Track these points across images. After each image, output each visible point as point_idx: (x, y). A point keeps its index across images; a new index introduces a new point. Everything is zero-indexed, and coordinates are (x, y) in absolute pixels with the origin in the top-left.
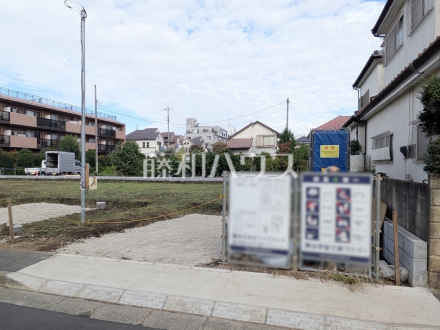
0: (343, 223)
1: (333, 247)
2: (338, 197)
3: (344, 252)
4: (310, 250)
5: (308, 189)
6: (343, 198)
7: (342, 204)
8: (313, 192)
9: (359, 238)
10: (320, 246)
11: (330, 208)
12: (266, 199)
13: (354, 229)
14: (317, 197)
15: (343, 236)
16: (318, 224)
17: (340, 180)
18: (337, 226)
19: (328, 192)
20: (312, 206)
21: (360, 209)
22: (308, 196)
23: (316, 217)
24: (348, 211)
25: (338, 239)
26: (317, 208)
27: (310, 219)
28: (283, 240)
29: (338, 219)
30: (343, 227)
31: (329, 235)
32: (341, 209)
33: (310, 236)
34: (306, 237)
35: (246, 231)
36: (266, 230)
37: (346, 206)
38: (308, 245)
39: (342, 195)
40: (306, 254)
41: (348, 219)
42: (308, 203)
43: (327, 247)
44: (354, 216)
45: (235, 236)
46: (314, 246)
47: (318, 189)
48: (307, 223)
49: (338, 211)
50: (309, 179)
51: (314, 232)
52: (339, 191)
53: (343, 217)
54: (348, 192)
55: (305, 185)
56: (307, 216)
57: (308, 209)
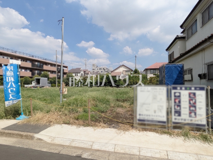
0: (192, 108)
1: (188, 120)
2: (190, 97)
3: (193, 122)
4: (177, 121)
5: (175, 93)
6: (192, 97)
7: (192, 100)
8: (177, 94)
9: (201, 115)
10: (182, 119)
11: (186, 102)
12: (155, 98)
13: (198, 111)
14: (179, 96)
15: (193, 114)
16: (180, 109)
17: (190, 89)
18: (190, 110)
19: (184, 94)
20: (177, 101)
21: (200, 102)
22: (175, 96)
23: (179, 106)
24: (195, 103)
25: (190, 116)
26: (180, 102)
27: (176, 107)
28: (164, 117)
29: (190, 107)
30: (193, 110)
31: (186, 114)
32: (191, 102)
33: (177, 115)
34: (175, 115)
35: (145, 113)
36: (155, 112)
37: (194, 101)
38: (175, 119)
39: (192, 95)
40: (174, 123)
41: (195, 107)
42: (175, 99)
43: (185, 120)
44: (198, 105)
45: (140, 115)
46: (179, 119)
47: (180, 93)
48: (175, 109)
49: (190, 103)
50: (175, 88)
51: (178, 113)
52: (190, 94)
53: (193, 106)
54: (194, 94)
55: (173, 91)
56: (175, 105)
57: (175, 102)
